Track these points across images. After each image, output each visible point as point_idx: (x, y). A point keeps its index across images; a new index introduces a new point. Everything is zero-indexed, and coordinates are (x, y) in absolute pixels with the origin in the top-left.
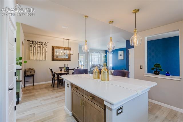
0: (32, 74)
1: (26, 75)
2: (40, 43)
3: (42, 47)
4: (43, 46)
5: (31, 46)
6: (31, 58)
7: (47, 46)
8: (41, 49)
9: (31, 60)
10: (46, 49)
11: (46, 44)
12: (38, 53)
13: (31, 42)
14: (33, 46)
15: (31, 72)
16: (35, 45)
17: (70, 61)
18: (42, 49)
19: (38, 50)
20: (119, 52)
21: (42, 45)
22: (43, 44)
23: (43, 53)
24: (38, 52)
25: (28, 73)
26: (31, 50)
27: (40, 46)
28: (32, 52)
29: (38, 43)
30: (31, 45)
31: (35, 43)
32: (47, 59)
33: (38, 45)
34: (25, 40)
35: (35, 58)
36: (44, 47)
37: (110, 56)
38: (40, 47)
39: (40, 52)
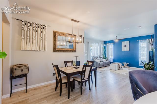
0: (23, 73)
1: (14, 76)
2: (37, 26)
3: (39, 32)
4: (42, 30)
5: (23, 29)
6: (23, 48)
7: (46, 31)
8: (38, 34)
9: (22, 50)
10: (45, 35)
11: (46, 28)
12: (34, 40)
13: (23, 23)
14: (26, 29)
15: (22, 71)
16: (29, 28)
17: (76, 52)
18: (40, 34)
19: (34, 36)
20: (122, 42)
21: (39, 29)
22: (42, 27)
23: (41, 40)
24: (34, 38)
25: (18, 73)
26: (23, 35)
27: (37, 29)
28: (24, 38)
29: (34, 25)
30: (23, 27)
31: (29, 24)
32: (46, 50)
33: (34, 29)
34: (12, 18)
35: (29, 48)
36: (42, 32)
37: (111, 47)
38: (36, 31)
39: (37, 38)
